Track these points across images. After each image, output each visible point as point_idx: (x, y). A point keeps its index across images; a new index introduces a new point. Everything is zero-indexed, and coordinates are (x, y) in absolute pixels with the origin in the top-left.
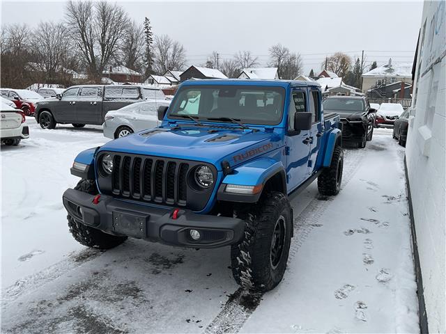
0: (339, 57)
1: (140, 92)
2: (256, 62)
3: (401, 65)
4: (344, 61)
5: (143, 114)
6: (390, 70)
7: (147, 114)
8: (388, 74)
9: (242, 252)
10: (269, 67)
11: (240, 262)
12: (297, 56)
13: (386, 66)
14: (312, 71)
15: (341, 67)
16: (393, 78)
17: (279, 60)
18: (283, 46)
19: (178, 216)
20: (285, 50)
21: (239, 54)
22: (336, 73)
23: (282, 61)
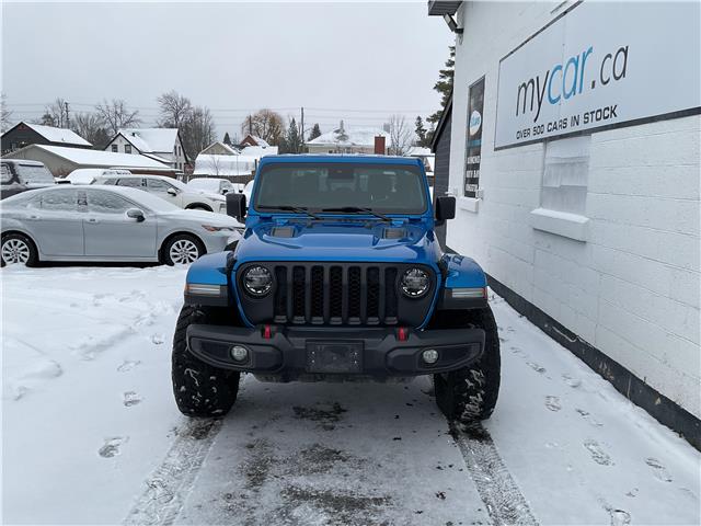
0: (266, 116)
1: (13, 171)
2: (135, 117)
3: (357, 130)
4: (274, 121)
5: (49, 208)
6: (343, 137)
7: (57, 209)
8: (341, 143)
9: (473, 371)
10: (160, 127)
11: (470, 384)
12: (204, 112)
13: (337, 132)
14: (227, 135)
15: (270, 130)
16: (349, 148)
17: (176, 117)
18: (181, 94)
19: (407, 337)
20: (184, 101)
21: (103, 104)
22: (264, 139)
23: (180, 118)
